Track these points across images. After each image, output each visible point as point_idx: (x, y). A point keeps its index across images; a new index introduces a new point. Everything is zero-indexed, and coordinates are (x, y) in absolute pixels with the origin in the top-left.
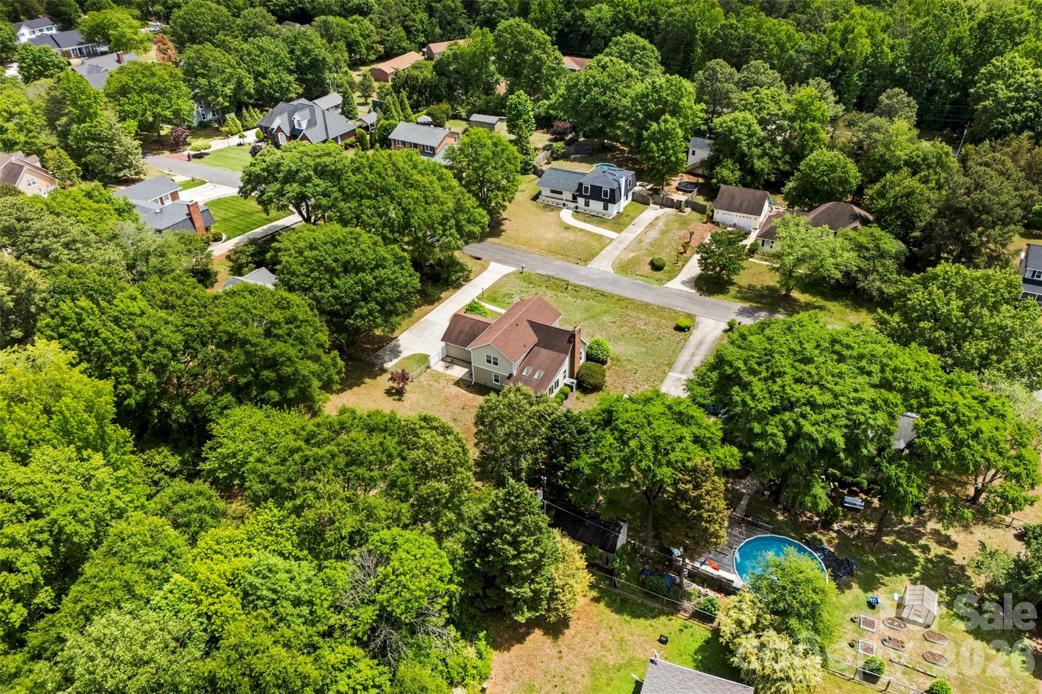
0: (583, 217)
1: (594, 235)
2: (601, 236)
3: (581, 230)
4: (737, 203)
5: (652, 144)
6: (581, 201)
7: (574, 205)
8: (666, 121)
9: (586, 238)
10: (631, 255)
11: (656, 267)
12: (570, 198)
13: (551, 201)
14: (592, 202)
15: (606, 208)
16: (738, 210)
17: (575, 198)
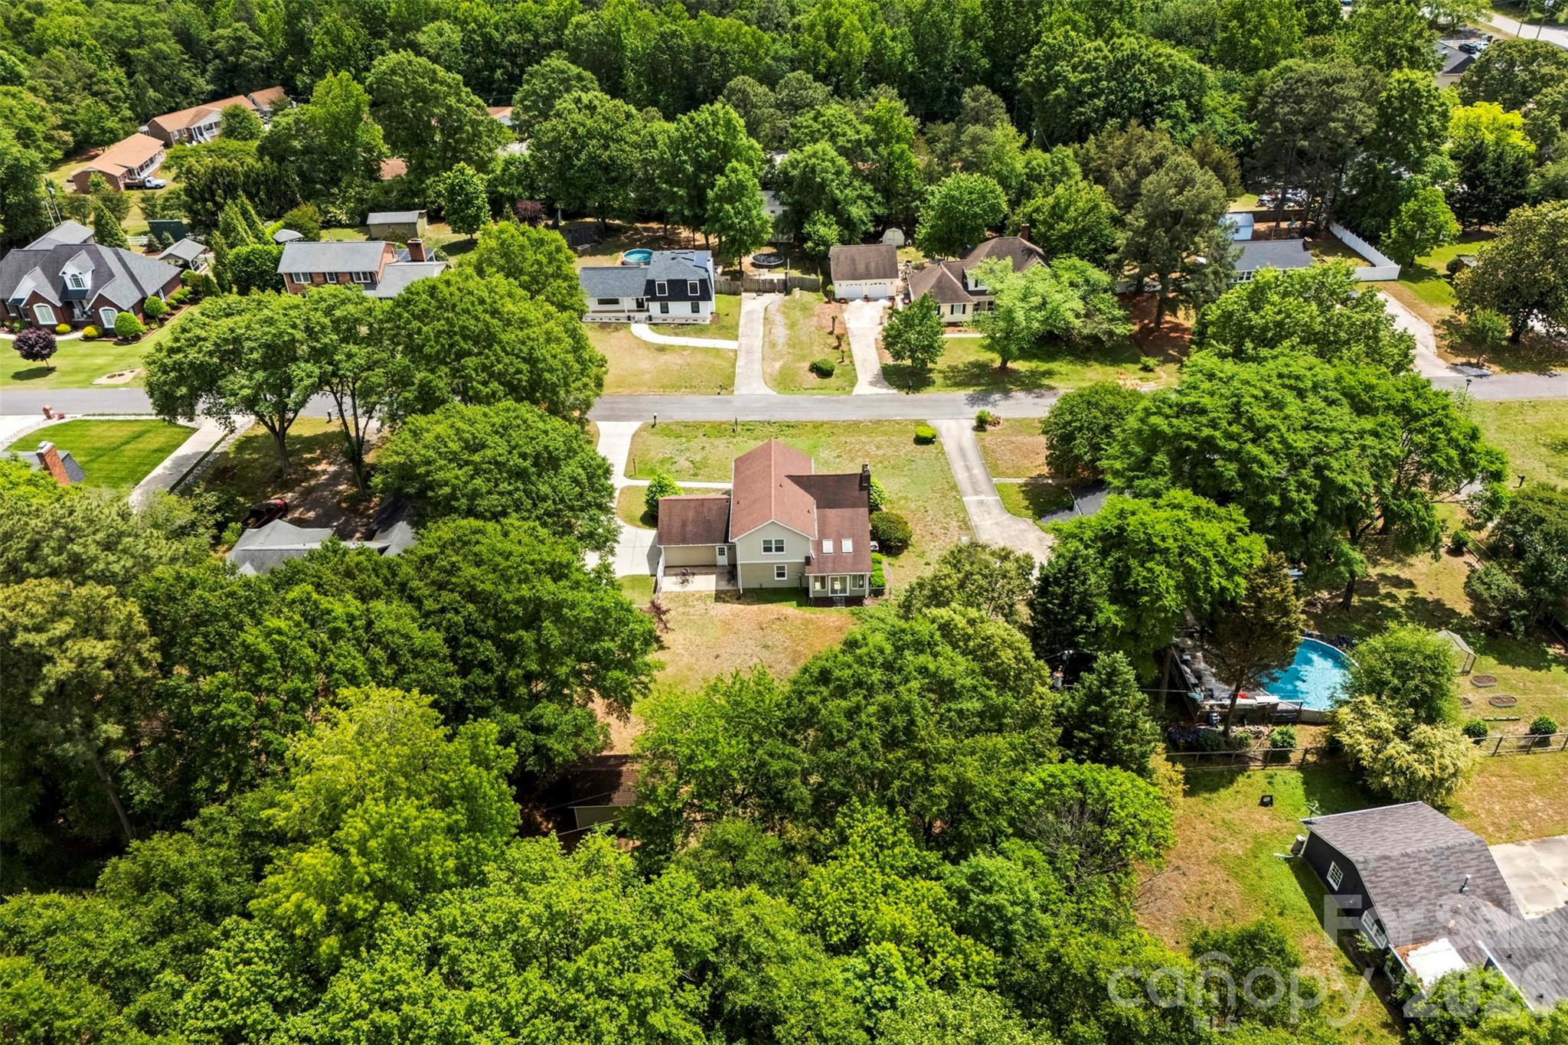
0: (669, 329)
1: (707, 350)
2: (718, 350)
3: (684, 348)
4: (861, 267)
5: (727, 207)
6: (655, 308)
7: (644, 315)
8: (734, 170)
9: (699, 357)
10: (778, 365)
11: (822, 371)
12: (634, 306)
13: (606, 318)
14: (671, 305)
15: (695, 309)
16: (867, 276)
17: (640, 305)
